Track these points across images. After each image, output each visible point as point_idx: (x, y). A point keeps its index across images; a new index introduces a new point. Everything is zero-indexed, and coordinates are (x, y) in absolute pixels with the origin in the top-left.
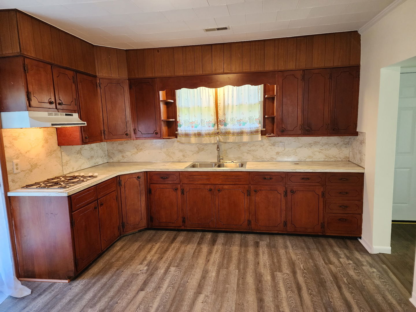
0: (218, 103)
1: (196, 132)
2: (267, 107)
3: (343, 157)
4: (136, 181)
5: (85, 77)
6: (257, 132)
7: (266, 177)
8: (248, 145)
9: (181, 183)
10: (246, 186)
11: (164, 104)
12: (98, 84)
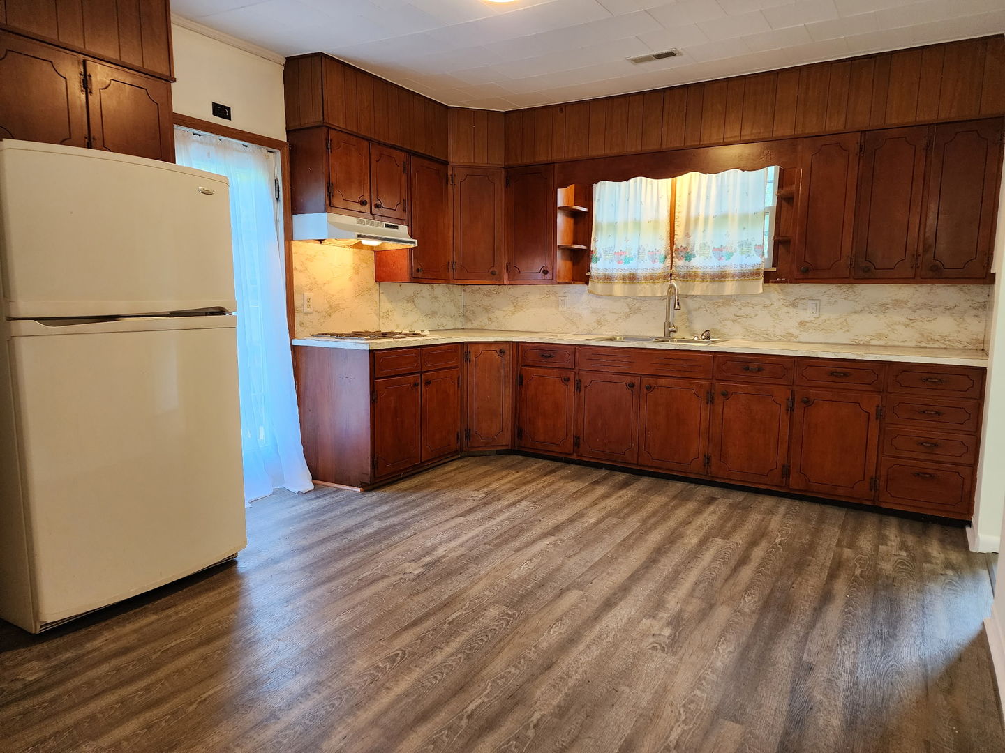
0: (676, 211)
1: (627, 272)
2: (783, 220)
3: (969, 341)
4: (497, 357)
5: (426, 163)
6: (755, 274)
7: (751, 366)
8: (737, 303)
9: (577, 368)
10: (707, 383)
11: (567, 216)
12: (449, 176)
